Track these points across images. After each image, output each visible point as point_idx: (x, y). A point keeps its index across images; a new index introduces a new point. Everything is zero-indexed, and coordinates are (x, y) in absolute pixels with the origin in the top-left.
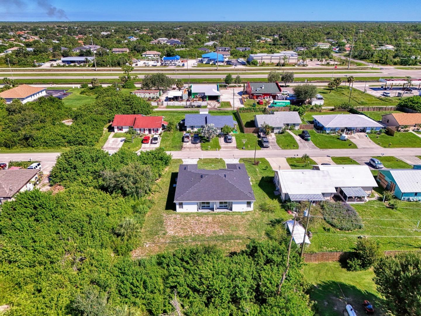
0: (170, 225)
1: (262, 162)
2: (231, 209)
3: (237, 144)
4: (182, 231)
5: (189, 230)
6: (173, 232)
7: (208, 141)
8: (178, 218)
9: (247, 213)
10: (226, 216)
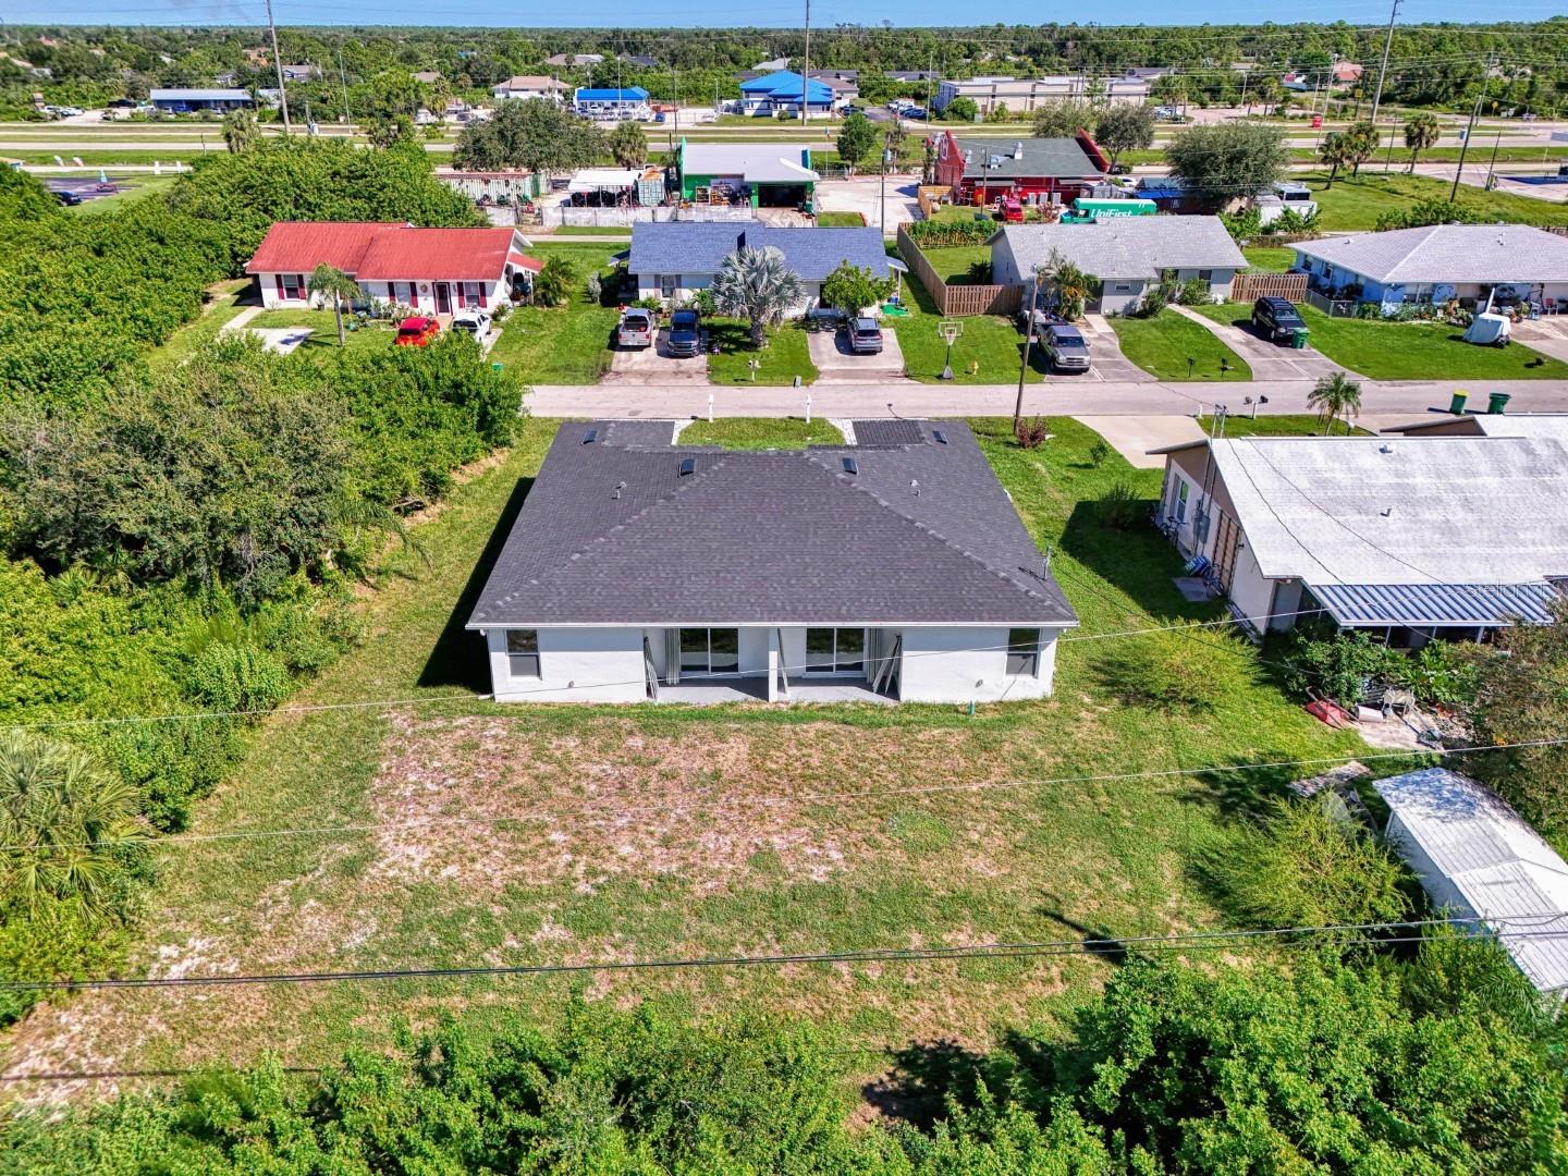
0: (419, 794)
1: (1061, 434)
2: (891, 688)
3: (907, 359)
4: (500, 845)
5: (555, 836)
6: (419, 855)
7: (752, 346)
8: (491, 746)
9: (1011, 713)
10: (859, 732)
